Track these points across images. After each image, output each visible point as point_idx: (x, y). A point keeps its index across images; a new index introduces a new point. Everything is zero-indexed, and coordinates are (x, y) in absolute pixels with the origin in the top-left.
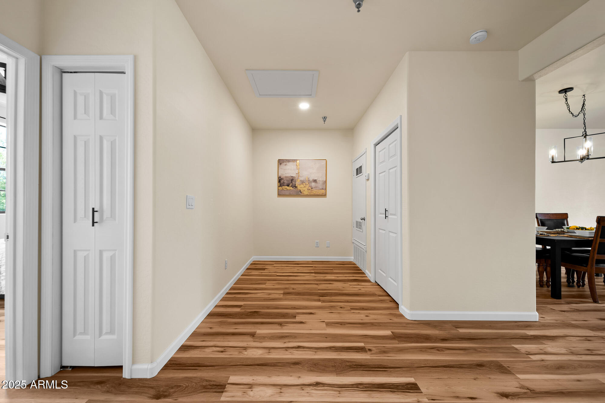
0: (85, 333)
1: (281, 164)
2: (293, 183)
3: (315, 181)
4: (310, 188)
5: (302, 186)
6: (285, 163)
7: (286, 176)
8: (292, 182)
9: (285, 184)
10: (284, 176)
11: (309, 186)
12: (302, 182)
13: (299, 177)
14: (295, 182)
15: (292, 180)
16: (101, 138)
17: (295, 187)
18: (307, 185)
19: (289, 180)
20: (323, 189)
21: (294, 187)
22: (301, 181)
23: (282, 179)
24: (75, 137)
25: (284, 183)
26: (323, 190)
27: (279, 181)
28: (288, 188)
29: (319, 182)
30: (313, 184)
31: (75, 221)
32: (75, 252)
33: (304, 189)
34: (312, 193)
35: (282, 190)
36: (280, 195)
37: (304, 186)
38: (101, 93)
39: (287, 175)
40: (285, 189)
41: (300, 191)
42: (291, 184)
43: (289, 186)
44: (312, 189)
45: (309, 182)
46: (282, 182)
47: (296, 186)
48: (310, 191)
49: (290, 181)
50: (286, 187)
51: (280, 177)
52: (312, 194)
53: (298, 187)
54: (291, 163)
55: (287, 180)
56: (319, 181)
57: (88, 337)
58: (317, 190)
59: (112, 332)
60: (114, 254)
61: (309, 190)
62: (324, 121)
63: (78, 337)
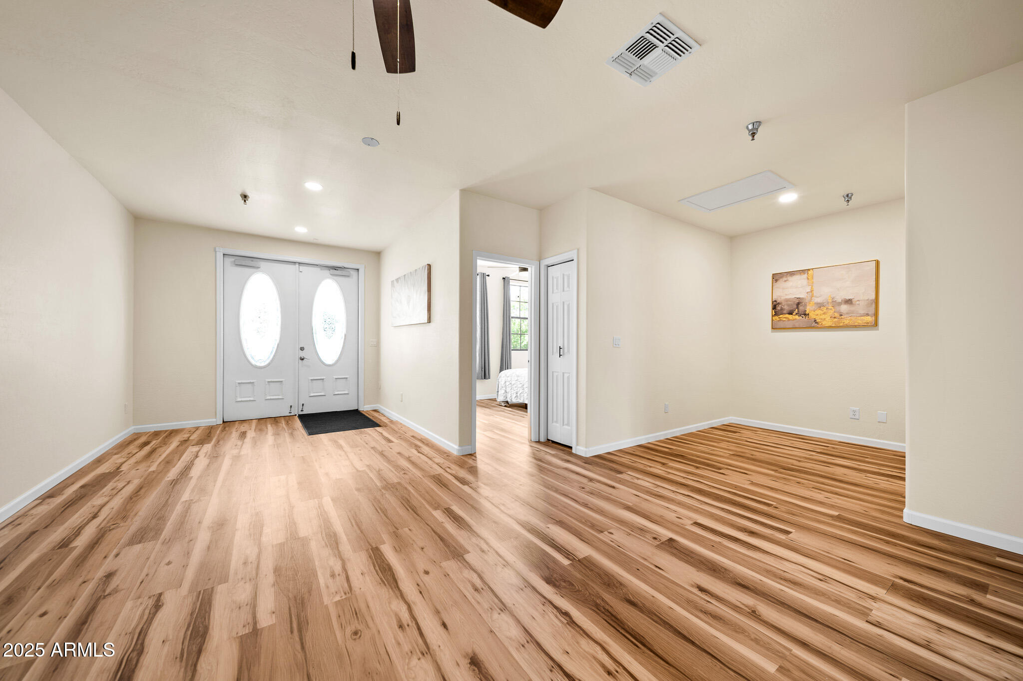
0: (557, 422)
1: (776, 281)
2: (801, 308)
3: (849, 302)
4: (836, 315)
5: (819, 312)
6: (785, 279)
7: (786, 299)
8: (798, 308)
9: (785, 312)
10: (782, 298)
11: (835, 312)
12: (820, 306)
13: (813, 298)
14: (805, 305)
15: (798, 304)
16: (563, 303)
17: (805, 314)
18: (831, 309)
19: (792, 305)
20: (867, 314)
21: (803, 314)
22: (817, 304)
23: (779, 303)
24: (553, 304)
25: (782, 309)
26: (869, 317)
27: (774, 307)
28: (790, 317)
29: (858, 303)
30: (844, 308)
31: (553, 354)
32: (553, 372)
33: (823, 317)
34: (841, 322)
35: (778, 321)
36: (774, 328)
37: (823, 312)
38: (563, 275)
39: (788, 297)
40: (784, 319)
41: (815, 321)
42: (797, 310)
43: (792, 314)
44: (841, 315)
45: (835, 304)
46: (779, 308)
47: (807, 312)
48: (836, 320)
49: (795, 306)
50: (787, 316)
51: (776, 301)
52: (841, 325)
53: (810, 315)
54: (796, 278)
55: (788, 305)
56: (858, 301)
57: (558, 425)
58: (853, 318)
59: (568, 424)
60: (569, 376)
61: (835, 318)
62: (848, 201)
63: (554, 424)
